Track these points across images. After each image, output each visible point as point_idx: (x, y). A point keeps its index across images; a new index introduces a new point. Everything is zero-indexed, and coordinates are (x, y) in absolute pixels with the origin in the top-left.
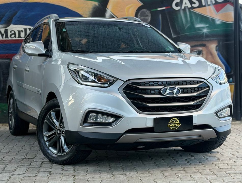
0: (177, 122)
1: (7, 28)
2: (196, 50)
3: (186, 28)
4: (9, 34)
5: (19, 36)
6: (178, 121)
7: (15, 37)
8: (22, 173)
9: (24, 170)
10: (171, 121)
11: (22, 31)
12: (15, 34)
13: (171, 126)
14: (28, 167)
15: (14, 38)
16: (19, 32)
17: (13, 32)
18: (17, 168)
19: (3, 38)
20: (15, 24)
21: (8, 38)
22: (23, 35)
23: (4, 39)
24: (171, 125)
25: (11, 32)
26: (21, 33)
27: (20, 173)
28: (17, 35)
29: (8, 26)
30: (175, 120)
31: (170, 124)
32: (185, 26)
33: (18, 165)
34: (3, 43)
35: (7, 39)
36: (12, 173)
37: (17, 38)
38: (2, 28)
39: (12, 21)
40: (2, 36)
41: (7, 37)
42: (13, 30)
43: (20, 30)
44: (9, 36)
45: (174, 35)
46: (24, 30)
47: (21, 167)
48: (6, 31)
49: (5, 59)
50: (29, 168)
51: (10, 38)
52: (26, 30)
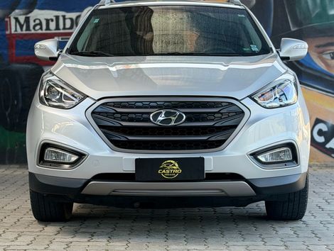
0: (174, 167)
1: (28, 16)
2: (328, 52)
3: (313, 15)
4: (32, 24)
5: (48, 28)
6: (176, 165)
7: (41, 29)
8: (25, 244)
9: (30, 238)
10: (164, 165)
11: (52, 20)
12: (40, 24)
13: (164, 173)
14: (38, 234)
15: (40, 31)
16: (48, 21)
17: (37, 22)
18: (19, 236)
19: (22, 30)
20: (42, 8)
21: (30, 30)
22: (53, 25)
23: (24, 32)
24: (164, 171)
25: (35, 21)
26: (51, 23)
27: (22, 243)
28: (44, 27)
29: (31, 12)
30: (172, 163)
31: (163, 169)
32: (311, 12)
33: (24, 230)
34: (22, 38)
35: (27, 32)
36: (10, 244)
37: (44, 31)
38: (21, 15)
39: (36, 4)
40: (21, 27)
41: (28, 28)
42: (38, 17)
43: (49, 18)
44: (31, 27)
45: (294, 27)
46: (54, 19)
47: (28, 233)
48: (27, 20)
49: (26, 63)
50: (38, 236)
51: (33, 31)
52: (57, 18)
